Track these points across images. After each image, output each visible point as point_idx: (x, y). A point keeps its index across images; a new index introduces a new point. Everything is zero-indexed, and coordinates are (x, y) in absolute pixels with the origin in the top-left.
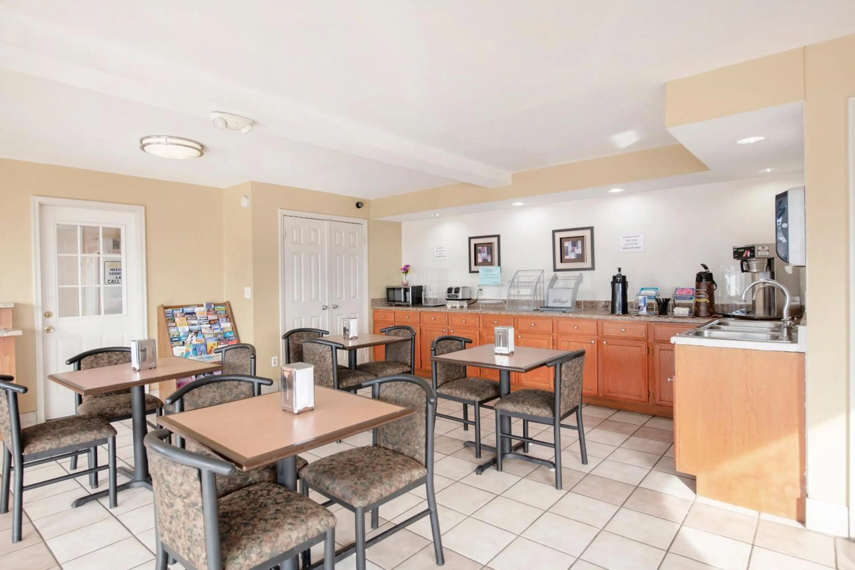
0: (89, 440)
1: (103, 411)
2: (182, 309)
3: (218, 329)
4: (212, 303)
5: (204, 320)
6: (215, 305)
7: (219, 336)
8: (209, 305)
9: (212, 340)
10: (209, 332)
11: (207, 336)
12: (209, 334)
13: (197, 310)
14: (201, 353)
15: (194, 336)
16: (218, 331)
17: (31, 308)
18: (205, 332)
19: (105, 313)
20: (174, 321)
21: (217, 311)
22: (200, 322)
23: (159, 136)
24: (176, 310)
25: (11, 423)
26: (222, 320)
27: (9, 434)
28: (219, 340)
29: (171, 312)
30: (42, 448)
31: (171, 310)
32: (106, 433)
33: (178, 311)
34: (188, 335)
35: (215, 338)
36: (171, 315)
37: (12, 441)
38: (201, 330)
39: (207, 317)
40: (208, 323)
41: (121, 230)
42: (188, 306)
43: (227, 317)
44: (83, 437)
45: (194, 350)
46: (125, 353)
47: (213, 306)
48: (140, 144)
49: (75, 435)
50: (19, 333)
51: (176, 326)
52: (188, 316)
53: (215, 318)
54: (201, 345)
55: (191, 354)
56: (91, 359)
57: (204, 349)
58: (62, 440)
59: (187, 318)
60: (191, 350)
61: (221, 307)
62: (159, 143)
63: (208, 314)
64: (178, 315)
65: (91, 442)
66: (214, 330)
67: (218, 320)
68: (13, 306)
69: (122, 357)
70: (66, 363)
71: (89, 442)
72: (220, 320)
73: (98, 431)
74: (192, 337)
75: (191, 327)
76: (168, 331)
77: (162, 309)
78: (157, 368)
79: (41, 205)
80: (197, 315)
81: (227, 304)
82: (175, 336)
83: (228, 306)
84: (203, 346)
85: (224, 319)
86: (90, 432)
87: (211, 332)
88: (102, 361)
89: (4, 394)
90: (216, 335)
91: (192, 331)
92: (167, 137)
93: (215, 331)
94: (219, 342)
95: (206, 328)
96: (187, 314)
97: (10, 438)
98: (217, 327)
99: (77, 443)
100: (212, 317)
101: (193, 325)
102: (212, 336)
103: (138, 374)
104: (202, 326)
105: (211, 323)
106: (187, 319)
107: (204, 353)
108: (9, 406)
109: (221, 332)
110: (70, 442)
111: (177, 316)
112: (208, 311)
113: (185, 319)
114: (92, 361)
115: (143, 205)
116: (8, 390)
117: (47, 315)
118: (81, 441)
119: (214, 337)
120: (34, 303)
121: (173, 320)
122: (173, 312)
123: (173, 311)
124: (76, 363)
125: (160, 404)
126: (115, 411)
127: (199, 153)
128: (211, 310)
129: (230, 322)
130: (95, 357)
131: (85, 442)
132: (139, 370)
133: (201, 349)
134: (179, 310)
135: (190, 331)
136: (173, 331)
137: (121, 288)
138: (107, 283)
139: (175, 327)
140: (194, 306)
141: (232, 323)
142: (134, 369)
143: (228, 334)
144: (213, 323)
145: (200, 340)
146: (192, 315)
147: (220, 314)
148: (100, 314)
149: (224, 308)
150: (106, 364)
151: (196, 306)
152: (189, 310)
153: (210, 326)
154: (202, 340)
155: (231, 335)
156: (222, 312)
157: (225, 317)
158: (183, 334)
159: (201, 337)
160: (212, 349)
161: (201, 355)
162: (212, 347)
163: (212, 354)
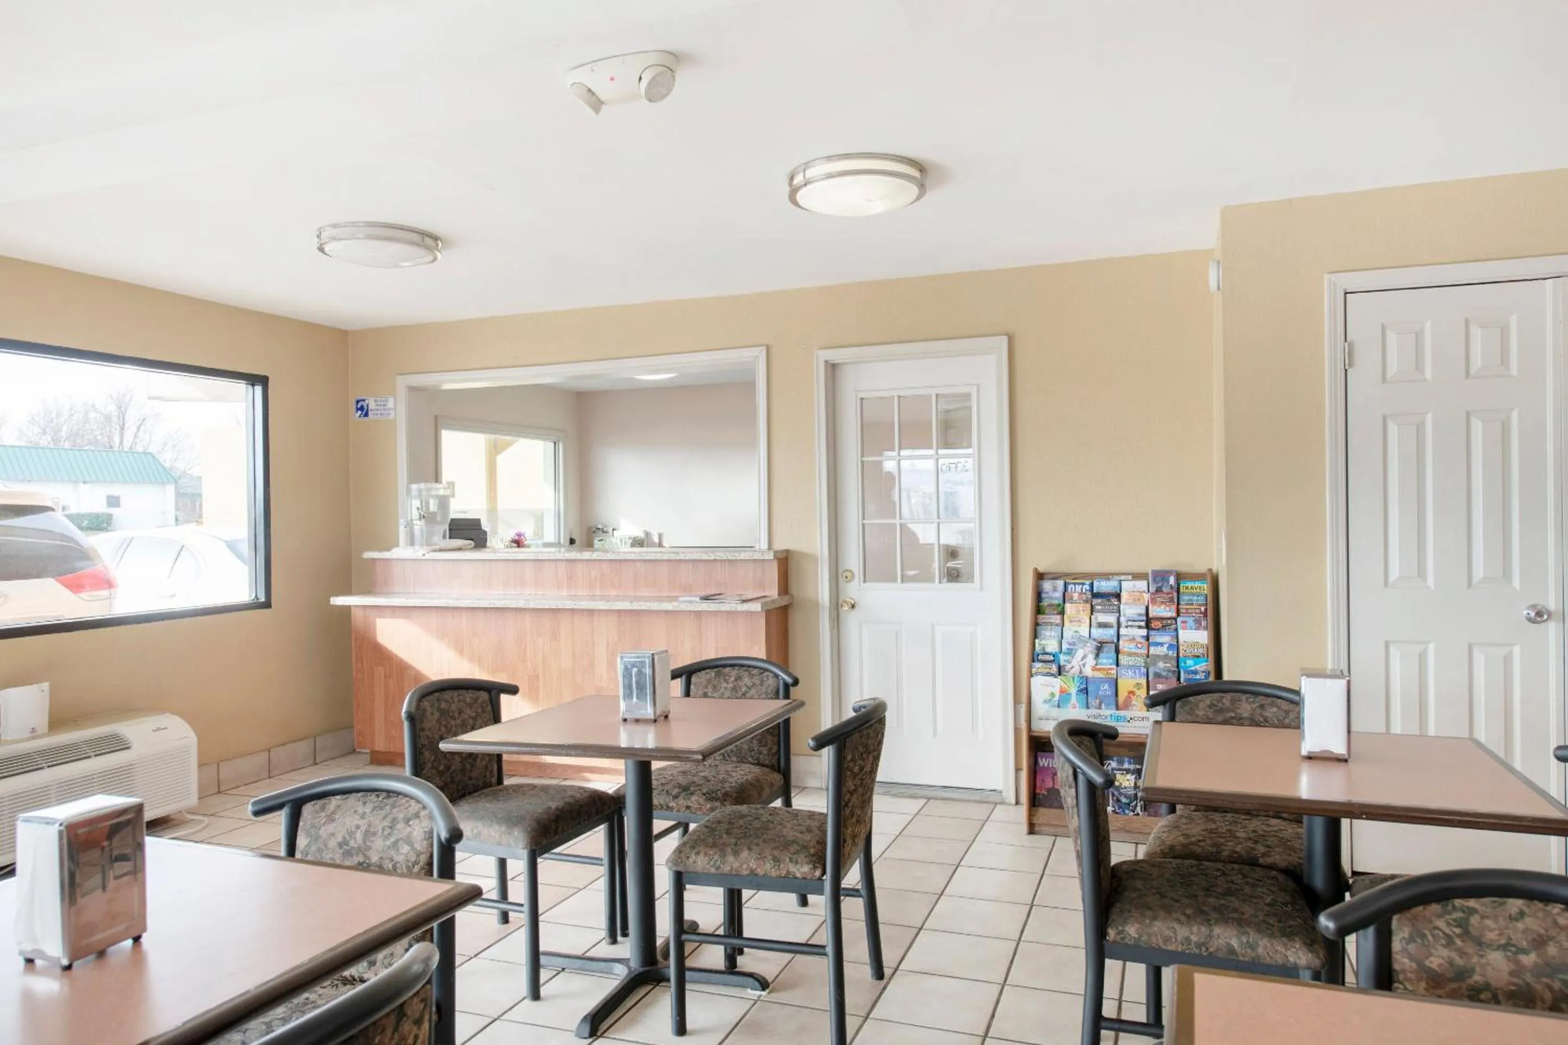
2: (1088, 582)
3: (1165, 644)
4: (1173, 572)
5: (1136, 617)
6: (1181, 577)
7: (1161, 664)
8: (1162, 576)
9: (1135, 673)
10: (1138, 651)
11: (1126, 660)
12: (1135, 655)
13: (1126, 587)
14: (1101, 703)
15: (1093, 655)
16: (1164, 650)
18: (1127, 649)
19: (941, 581)
20: (1061, 612)
21: (1181, 594)
22: (1124, 619)
24: (1075, 584)
26: (1186, 622)
28: (1158, 675)
29: (1062, 589)
33: (1078, 588)
35: (1145, 669)
36: (1059, 596)
38: (1117, 643)
39: (1148, 609)
40: (1145, 624)
41: (972, 396)
42: (1106, 576)
43: (1204, 614)
45: (1081, 691)
47: (1172, 580)
51: (1060, 625)
52: (1100, 601)
53: (1169, 614)
54: (1102, 681)
55: (1074, 699)
57: (1109, 693)
59: (1094, 606)
60: (1073, 691)
61: (1193, 584)
63: (1153, 601)
64: (1077, 597)
66: (1152, 645)
67: (1177, 619)
70: (673, 675)
72: (1182, 620)
79: (833, 365)
80: (1123, 601)
81: (1212, 578)
83: (1212, 583)
84: (1106, 686)
85: (1193, 620)
87: (1141, 651)
88: (725, 685)
90: (1153, 661)
93: (1155, 651)
94: (1156, 680)
95: (1133, 639)
96: (1099, 595)
98: (1165, 639)
100: (1160, 610)
101: (1103, 627)
102: (1141, 661)
104: (1124, 631)
105: (1152, 626)
106: (1092, 611)
107: (1108, 705)
109: (1172, 653)
111: (1072, 598)
112: (1159, 590)
113: (1088, 611)
117: (848, 576)
119: (1146, 664)
120: (818, 552)
121: (1060, 609)
122: (1065, 589)
123: (1066, 585)
124: (684, 681)
128: (1165, 590)
129: (1206, 628)
133: (1101, 693)
134: (1083, 584)
136: (1048, 637)
139: (1057, 625)
140: (1121, 577)
141: (1211, 633)
143: (1190, 662)
144: (1160, 626)
145: (1104, 669)
146: (1109, 600)
147: (1192, 604)
148: (933, 581)
149: (1205, 588)
150: (727, 694)
151: (1130, 577)
152: (1103, 586)
153: (1145, 634)
154: (1110, 669)
155: (1197, 667)
156: (1196, 598)
157: (1201, 613)
158: (1068, 646)
159: (1111, 661)
160: (1131, 696)
161: (1100, 708)
162: (1132, 693)
163: (1132, 710)
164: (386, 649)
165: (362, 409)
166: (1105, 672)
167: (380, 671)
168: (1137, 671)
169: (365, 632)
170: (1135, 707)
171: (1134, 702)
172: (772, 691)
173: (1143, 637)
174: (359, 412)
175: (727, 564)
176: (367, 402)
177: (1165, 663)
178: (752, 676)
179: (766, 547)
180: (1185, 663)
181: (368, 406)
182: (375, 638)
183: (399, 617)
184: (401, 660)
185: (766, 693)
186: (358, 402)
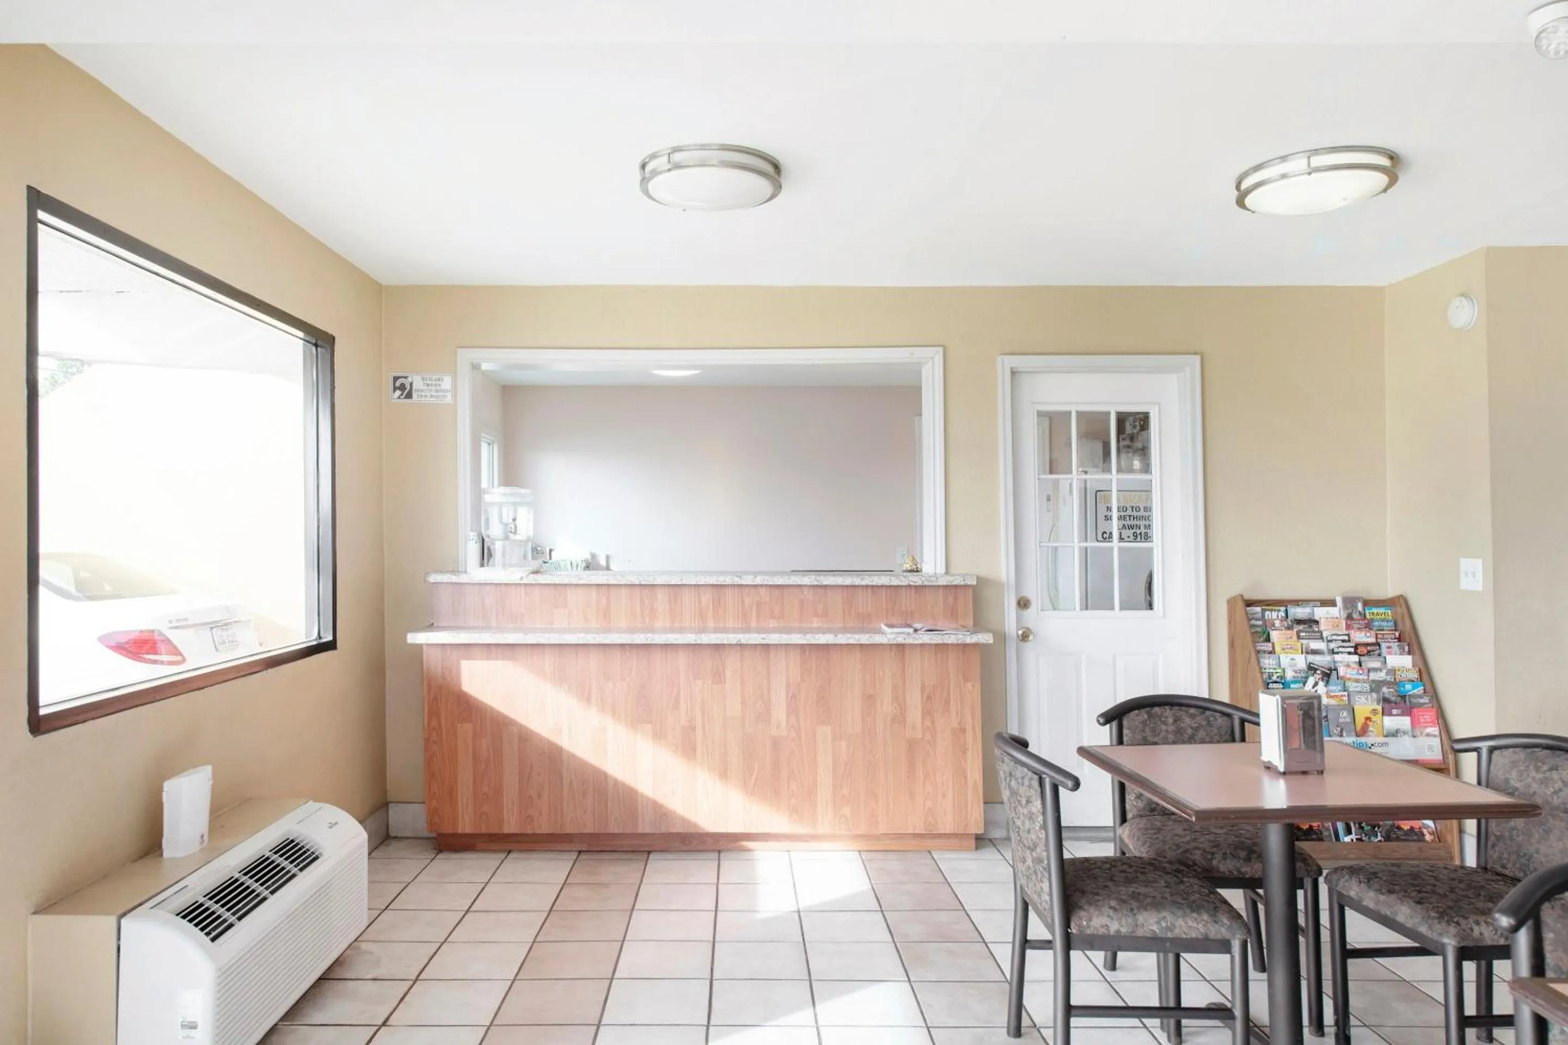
0: (1194, 936)
1: (1188, 855)
2: (1284, 608)
3: (1380, 670)
4: (1359, 598)
5: (1341, 644)
6: (1366, 603)
7: (1385, 689)
8: (1349, 602)
9: (1367, 699)
10: (1357, 677)
11: (1352, 686)
12: (1357, 681)
13: (1320, 613)
14: (1342, 730)
15: (1321, 684)
16: (1382, 676)
17: (998, 585)
18: (1348, 676)
19: (1122, 609)
20: (1268, 639)
21: (1372, 620)
22: (1332, 645)
23: (1284, 159)
24: (1271, 610)
25: (1047, 850)
26: (1389, 647)
27: (1043, 875)
28: (1386, 700)
29: (1260, 615)
30: (1103, 927)
31: (1258, 609)
32: (1230, 927)
33: (1274, 615)
34: (1307, 678)
35: (1374, 695)
36: (1260, 623)
37: (1051, 895)
38: (1336, 670)
39: (1348, 635)
40: (1352, 650)
41: (1151, 415)
42: (1297, 603)
43: (1399, 639)
44: (1180, 922)
46: (1208, 713)
47: (1360, 606)
48: (1237, 193)
49: (1164, 914)
50: (985, 638)
51: (1272, 652)
52: (1301, 627)
53: (1370, 640)
56: (1140, 718)
57: (1348, 720)
58: (1141, 918)
59: (1298, 633)
61: (1382, 610)
62: (1284, 176)
63: (1348, 627)
64: (1277, 623)
65: (1197, 939)
66: (1369, 671)
67: (1379, 645)
68: (975, 583)
69: (1204, 723)
70: (1098, 721)
71: (1192, 939)
72: (1384, 645)
73: (1211, 916)
74: (1316, 684)
75: (1311, 658)
76: (1259, 662)
77: (1240, 604)
78: (1325, 775)
79: (1014, 373)
80: (1322, 627)
81: (1399, 603)
82: (1274, 678)
83: (1401, 610)
84: (1345, 714)
85: (1395, 645)
86: (1195, 915)
87: (1361, 677)
88: (1163, 727)
89: (1035, 783)
90: (1376, 686)
91: (1315, 670)
92: (1308, 154)
93: (1373, 676)
94: (1386, 706)
95: (1348, 666)
96: (1299, 622)
97: (1045, 885)
98: (1376, 664)
99: (1170, 935)
100: (1360, 637)
101: (1315, 652)
102: (1367, 687)
103: (1281, 784)
104: (1338, 658)
105: (1359, 651)
106: (1299, 637)
108: (1044, 813)
109: (1389, 678)
110: (1155, 928)
111: (1274, 625)
112: (1349, 617)
113: (1295, 638)
114: (1144, 723)
115: (1196, 354)
116: (1044, 776)
117: (1023, 604)
118: (1177, 932)
119: (1372, 690)
120: (1004, 578)
121: (1265, 636)
122: (1263, 616)
123: (1263, 611)
124: (1114, 724)
125: (1315, 868)
126: (1215, 862)
127: (1383, 179)
128: (1355, 616)
129: (1409, 653)
130: (1150, 716)
131: (1184, 936)
132: (1284, 773)
133: (1341, 720)
134: (1279, 610)
135: (1311, 668)
136: (1268, 662)
137: (1150, 550)
138: (1100, 538)
139: (1270, 653)
140: (1312, 604)
141: (1418, 657)
142: (1269, 767)
143: (1408, 687)
144: (1365, 652)
145: (1337, 696)
146: (1310, 627)
147: (1383, 630)
148: (1113, 609)
149: (1389, 614)
150: (1171, 737)
151: (1319, 603)
152: (1300, 612)
153: (1357, 660)
154: (1342, 696)
155: (1415, 691)
156: (1386, 624)
157: (1396, 638)
158: (1293, 674)
159: (1339, 688)
160: (1368, 722)
161: (1341, 736)
162: (1368, 719)
163: (1369, 736)
164: (476, 700)
165: (402, 387)
166: (1338, 699)
167: (466, 730)
168: (1369, 697)
169: (444, 678)
170: (1371, 734)
171: (1371, 728)
172: (1226, 732)
173: (1356, 662)
174: (398, 393)
175: (913, 591)
176: (410, 380)
177: (1389, 688)
178: (1192, 716)
179: (943, 571)
180: (1404, 687)
181: (411, 384)
182: (460, 686)
183: (497, 659)
184: (499, 713)
185: (1220, 735)
186: (396, 379)
